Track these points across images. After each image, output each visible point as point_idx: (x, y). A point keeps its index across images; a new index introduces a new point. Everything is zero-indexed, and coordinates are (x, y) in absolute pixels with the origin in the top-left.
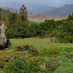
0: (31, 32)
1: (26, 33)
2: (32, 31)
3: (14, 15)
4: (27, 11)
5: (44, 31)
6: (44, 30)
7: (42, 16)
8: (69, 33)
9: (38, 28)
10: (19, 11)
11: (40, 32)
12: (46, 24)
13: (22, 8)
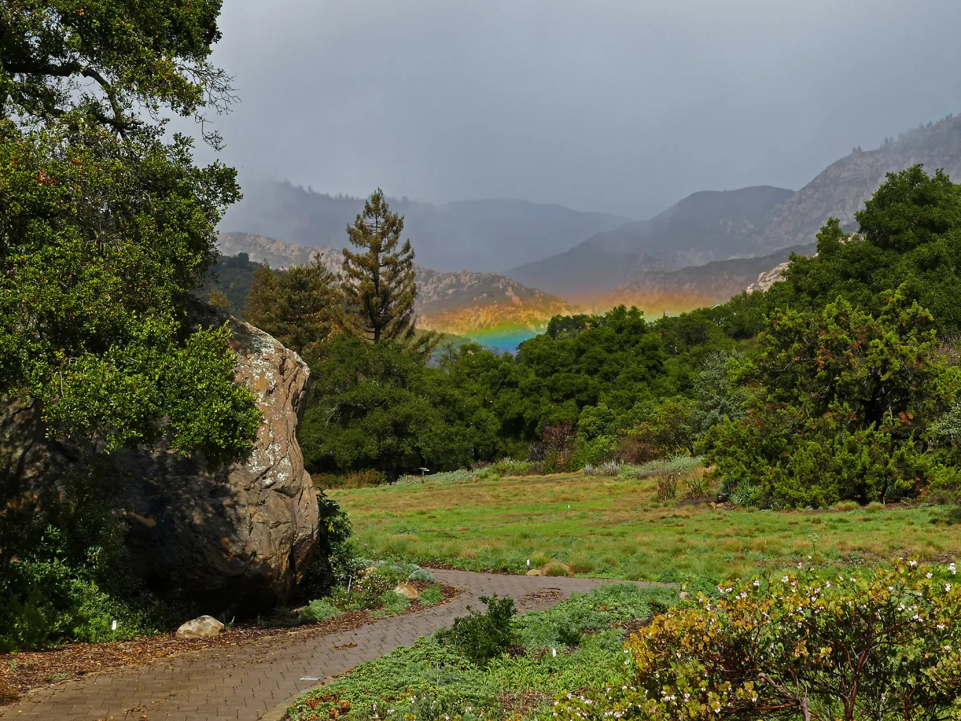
0: (450, 422)
1: (409, 435)
2: (461, 416)
3: (302, 286)
4: (407, 248)
5: (565, 411)
6: (568, 396)
7: (517, 291)
8: (828, 417)
9: (513, 385)
10: (346, 253)
11: (534, 423)
12: (581, 352)
13: (369, 221)
